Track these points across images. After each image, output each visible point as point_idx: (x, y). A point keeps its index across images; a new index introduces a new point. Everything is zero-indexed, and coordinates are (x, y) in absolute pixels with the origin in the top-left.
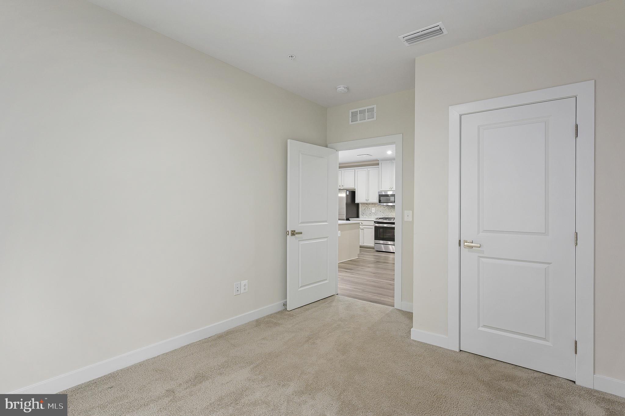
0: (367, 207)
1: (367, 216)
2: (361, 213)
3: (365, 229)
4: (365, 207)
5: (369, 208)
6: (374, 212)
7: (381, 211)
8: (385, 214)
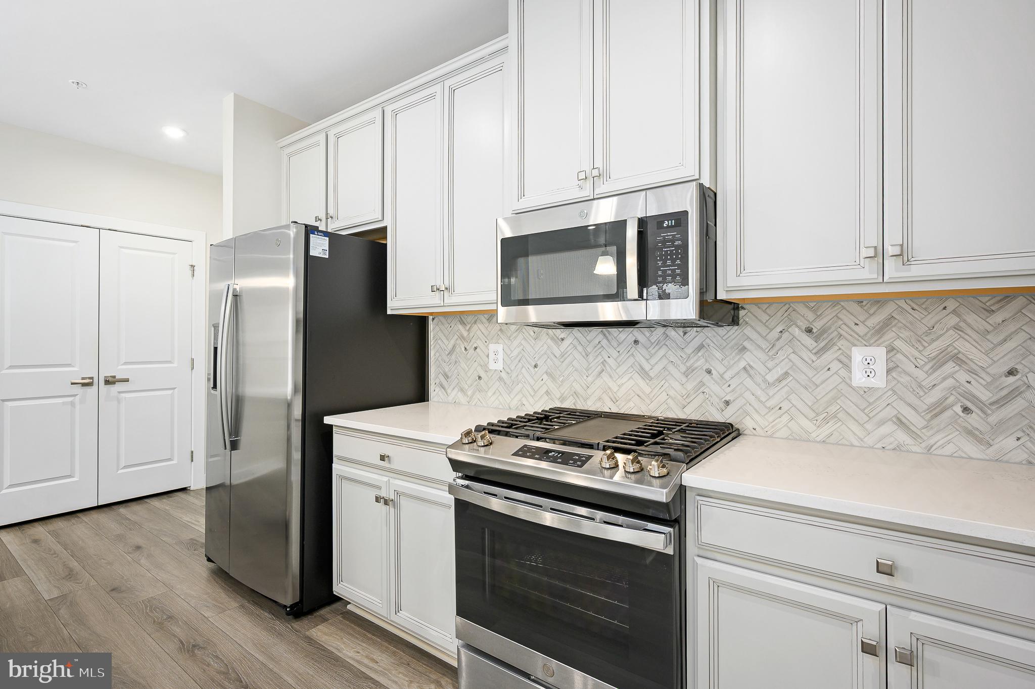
1: (462, 390)
2: (437, 377)
4: (456, 337)
5: (471, 343)
6: (499, 366)
7: (536, 366)
8: (562, 381)
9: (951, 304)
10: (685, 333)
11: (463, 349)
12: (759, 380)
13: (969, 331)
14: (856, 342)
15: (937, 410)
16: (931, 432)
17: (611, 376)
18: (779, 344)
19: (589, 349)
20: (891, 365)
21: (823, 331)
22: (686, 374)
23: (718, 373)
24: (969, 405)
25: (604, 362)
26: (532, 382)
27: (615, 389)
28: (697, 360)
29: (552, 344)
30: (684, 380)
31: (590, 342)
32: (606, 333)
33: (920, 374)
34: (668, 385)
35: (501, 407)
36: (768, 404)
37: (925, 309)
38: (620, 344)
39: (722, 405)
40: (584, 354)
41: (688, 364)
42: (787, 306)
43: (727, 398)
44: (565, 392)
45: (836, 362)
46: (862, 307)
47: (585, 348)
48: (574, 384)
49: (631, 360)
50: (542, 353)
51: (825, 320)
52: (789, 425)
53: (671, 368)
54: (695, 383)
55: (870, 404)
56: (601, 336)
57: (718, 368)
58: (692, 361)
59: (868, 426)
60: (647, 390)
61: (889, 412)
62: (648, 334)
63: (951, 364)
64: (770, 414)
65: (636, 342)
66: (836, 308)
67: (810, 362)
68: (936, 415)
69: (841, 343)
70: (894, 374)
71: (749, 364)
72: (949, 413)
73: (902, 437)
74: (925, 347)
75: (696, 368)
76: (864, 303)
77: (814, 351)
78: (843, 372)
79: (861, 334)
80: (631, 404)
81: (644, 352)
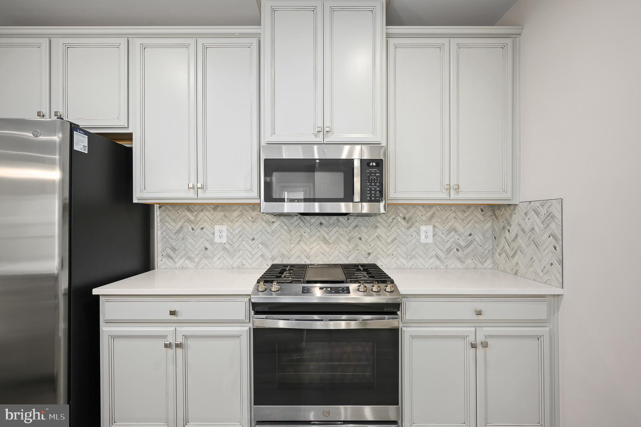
0: (189, 221)
1: (189, 258)
2: (164, 250)
3: (190, 342)
4: (183, 220)
5: (198, 225)
6: (224, 240)
7: (253, 239)
8: (273, 248)
9: (453, 208)
10: (348, 219)
11: (190, 229)
12: (384, 241)
13: (458, 219)
14: (422, 224)
15: (449, 251)
16: (447, 260)
17: (305, 243)
18: (392, 224)
19: (291, 228)
20: (434, 234)
21: (410, 219)
22: (349, 241)
23: (365, 239)
24: (458, 248)
25: (301, 236)
26: (250, 250)
27: (308, 250)
28: (354, 233)
29: (266, 225)
30: (348, 243)
31: (292, 224)
32: (303, 218)
33: (443, 236)
34: (339, 246)
35: (225, 267)
36: (388, 253)
37: (445, 210)
38: (311, 225)
39: (367, 255)
40: (288, 231)
41: (350, 235)
42: (395, 207)
43: (369, 252)
44: (275, 254)
45: (415, 232)
46: (424, 208)
47: (288, 228)
48: (281, 249)
49: (318, 234)
50: (258, 230)
51: (410, 214)
52: (397, 262)
53: (341, 238)
54: (353, 245)
55: (427, 250)
56: (299, 220)
57: (365, 236)
58: (352, 234)
59: (426, 259)
60: (327, 250)
61: (433, 253)
62: (328, 220)
63: (453, 232)
64: (388, 258)
65: (321, 224)
66: (414, 209)
67: (405, 232)
68: (448, 253)
69: (417, 224)
70: (435, 237)
71: (379, 234)
72: (452, 252)
73: (438, 263)
74: (445, 226)
75: (354, 237)
76: (425, 207)
77: (406, 228)
78: (417, 237)
79: (424, 220)
80: (318, 258)
81: (326, 229)
